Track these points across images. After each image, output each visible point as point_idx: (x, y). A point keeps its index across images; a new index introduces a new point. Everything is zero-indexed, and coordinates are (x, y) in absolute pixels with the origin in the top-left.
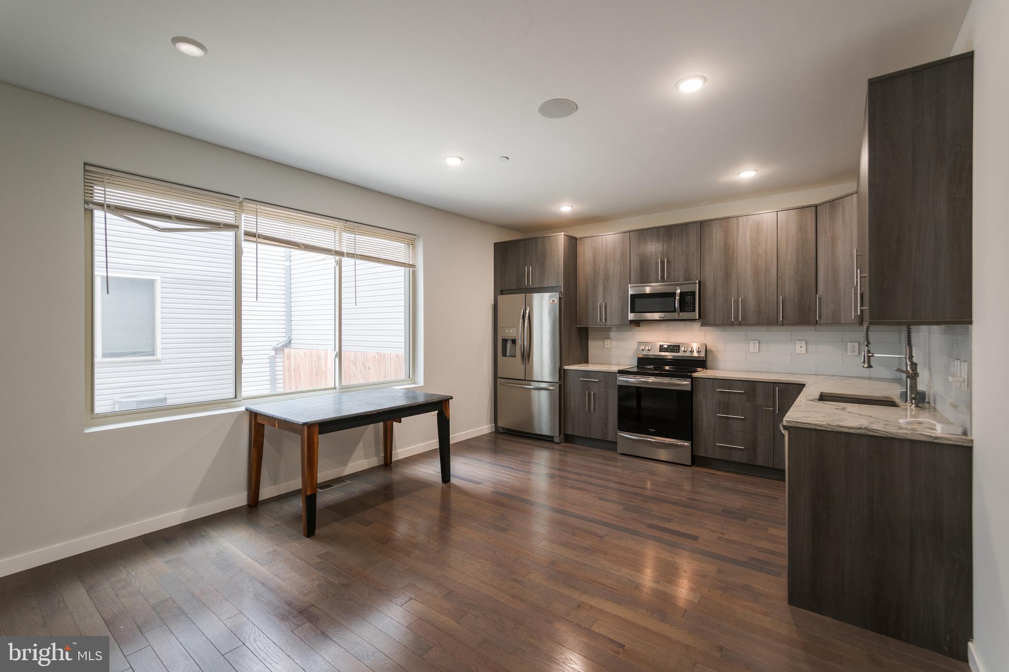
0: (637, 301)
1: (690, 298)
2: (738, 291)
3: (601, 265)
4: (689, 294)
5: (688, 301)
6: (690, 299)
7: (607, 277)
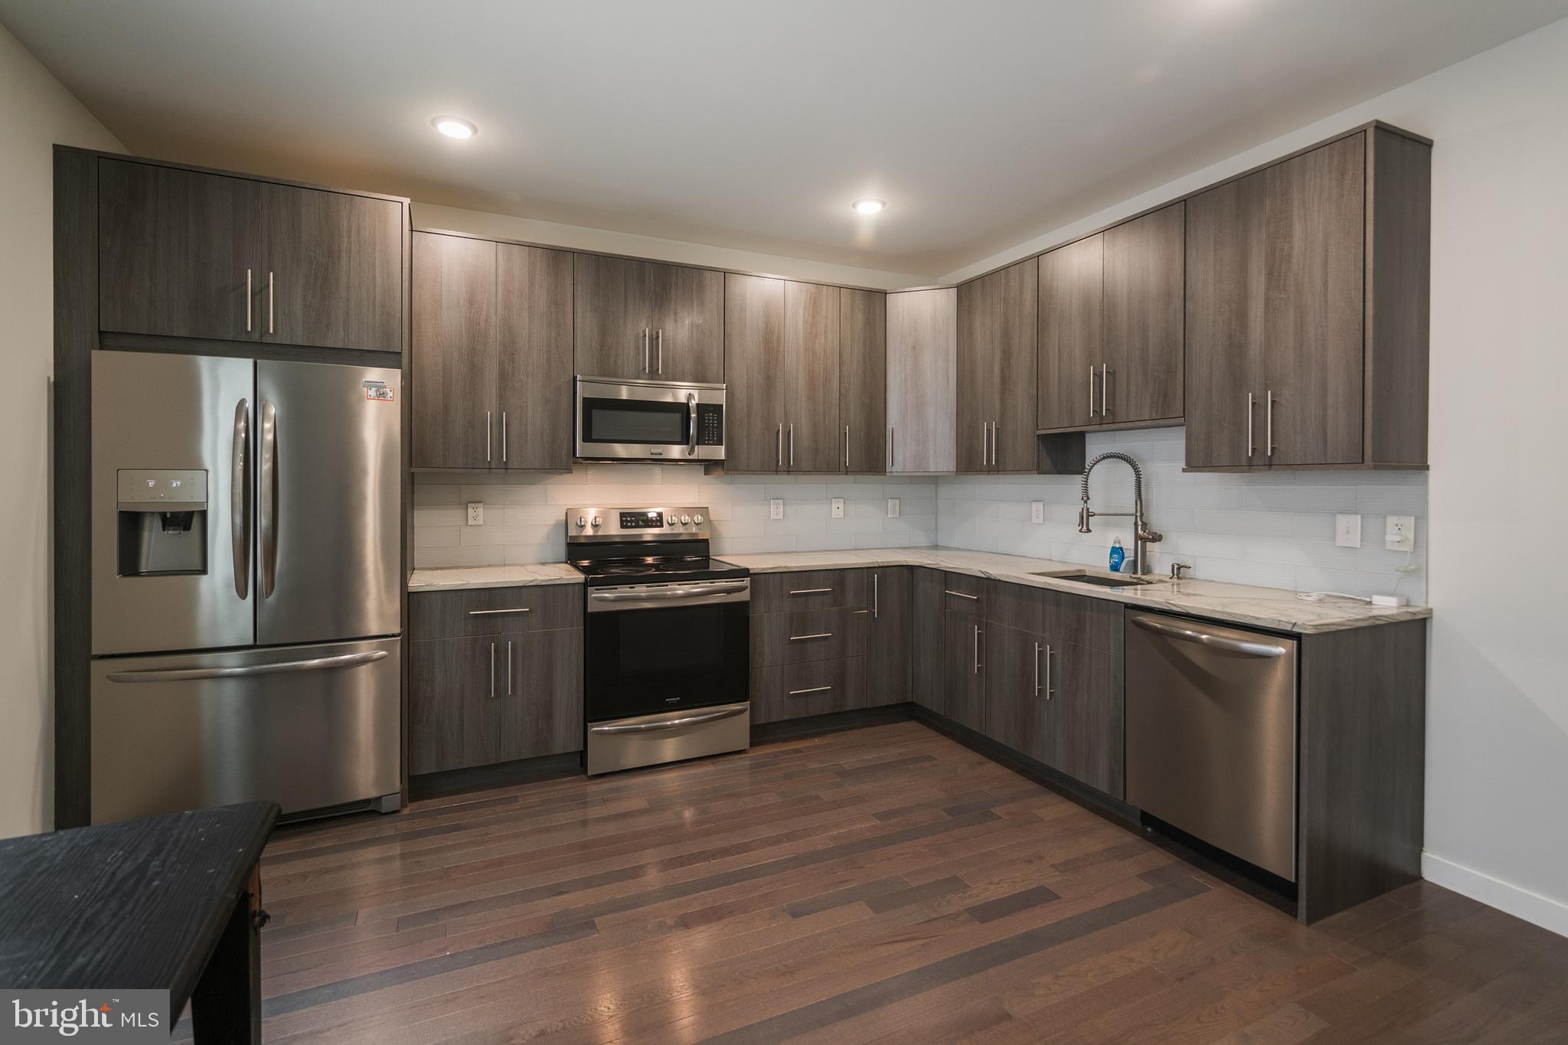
0: (596, 414)
1: (713, 417)
2: (785, 412)
3: (493, 316)
4: (712, 408)
5: (709, 423)
6: (713, 420)
7: (509, 350)
